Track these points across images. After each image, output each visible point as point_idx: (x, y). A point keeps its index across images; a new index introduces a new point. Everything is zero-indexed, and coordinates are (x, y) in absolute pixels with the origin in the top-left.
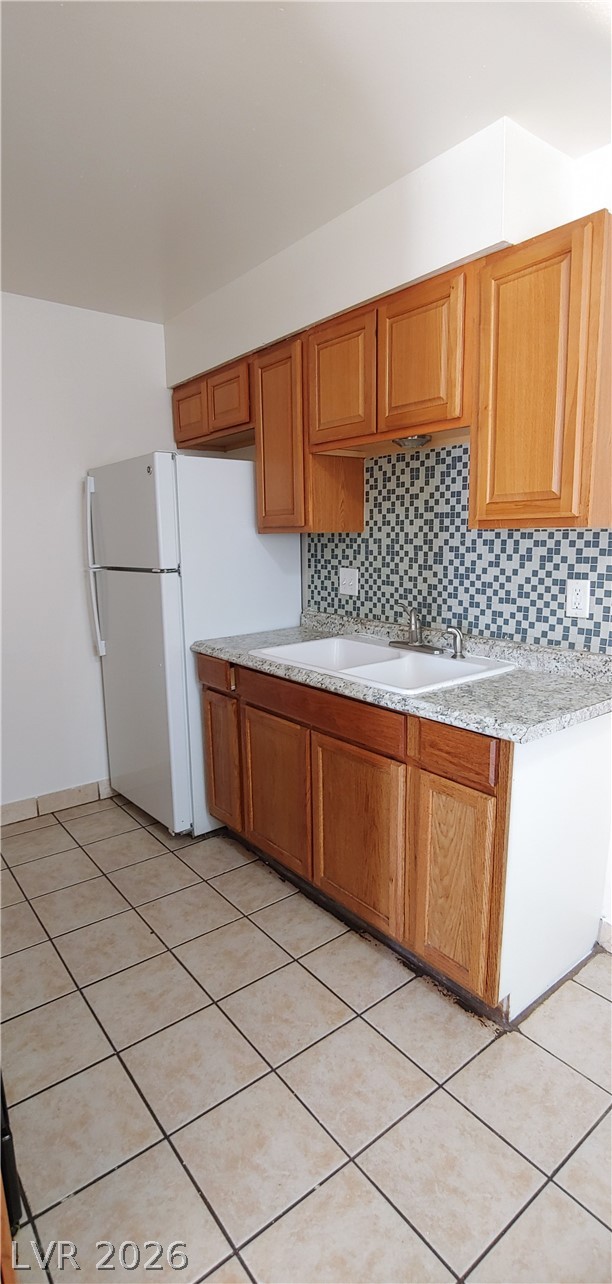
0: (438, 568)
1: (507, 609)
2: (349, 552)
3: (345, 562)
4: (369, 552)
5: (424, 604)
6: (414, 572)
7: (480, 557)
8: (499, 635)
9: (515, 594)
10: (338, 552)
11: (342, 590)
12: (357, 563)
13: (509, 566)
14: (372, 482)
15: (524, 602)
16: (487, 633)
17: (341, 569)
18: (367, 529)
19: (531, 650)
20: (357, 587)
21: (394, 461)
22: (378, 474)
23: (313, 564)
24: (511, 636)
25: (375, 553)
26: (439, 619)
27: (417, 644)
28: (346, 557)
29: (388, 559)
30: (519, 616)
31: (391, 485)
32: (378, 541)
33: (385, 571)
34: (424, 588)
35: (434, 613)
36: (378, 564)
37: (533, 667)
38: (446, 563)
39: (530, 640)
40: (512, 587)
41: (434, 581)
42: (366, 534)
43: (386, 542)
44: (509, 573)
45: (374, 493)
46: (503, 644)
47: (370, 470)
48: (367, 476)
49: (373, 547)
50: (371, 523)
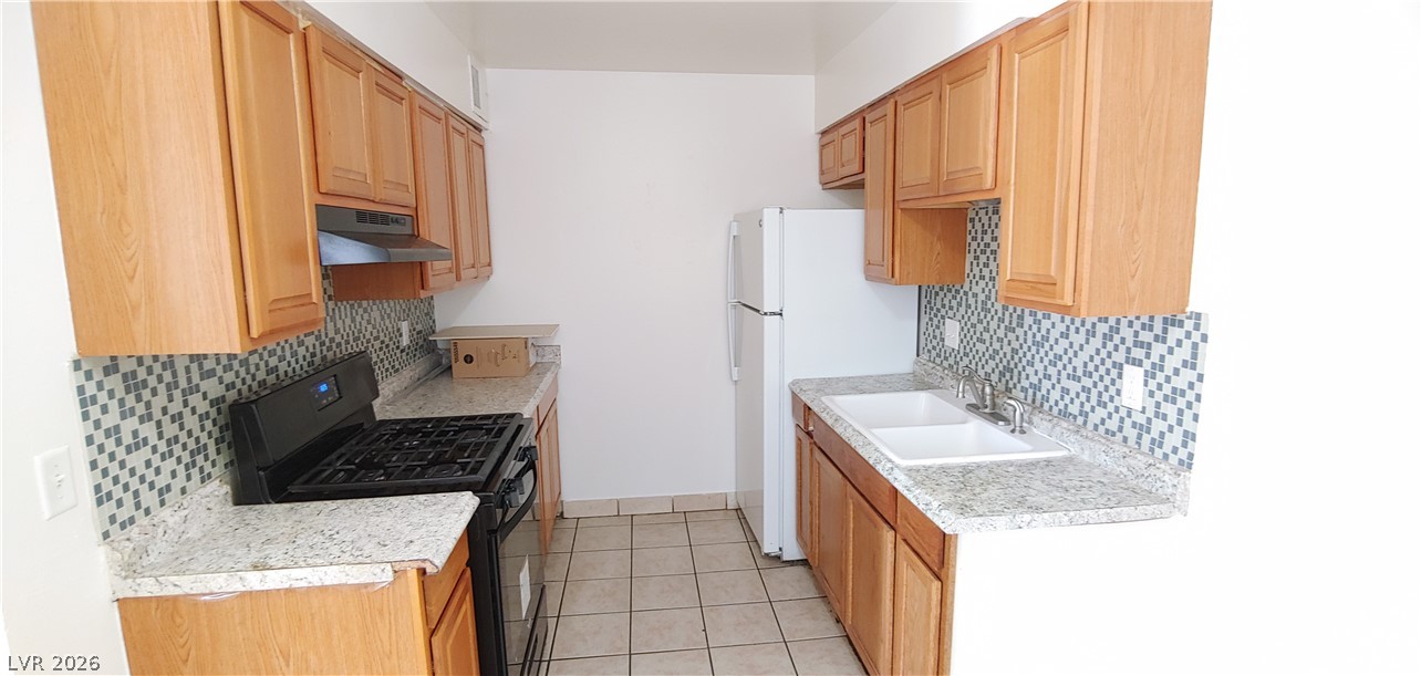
0: (1019, 331)
1: (1074, 387)
2: (954, 303)
3: (951, 313)
4: (969, 306)
5: (1008, 369)
6: (1001, 333)
7: (1053, 325)
8: (1064, 414)
9: (1080, 372)
10: (946, 301)
11: (946, 343)
12: (959, 316)
13: (1079, 339)
14: (973, 234)
15: (1087, 382)
16: (1055, 410)
17: (947, 320)
18: (967, 280)
19: (1087, 437)
20: (958, 341)
21: (990, 214)
22: (978, 226)
23: (928, 310)
24: (1075, 417)
25: (973, 308)
26: (1019, 386)
27: (987, 410)
28: (951, 308)
29: (982, 314)
30: (1083, 396)
31: (988, 238)
32: (975, 295)
33: (980, 328)
34: (1007, 349)
35: (1015, 380)
36: (974, 319)
37: (1086, 457)
38: (1026, 328)
39: (1090, 426)
40: (1078, 363)
41: (1016, 345)
42: (966, 288)
43: (982, 297)
44: (1076, 347)
45: (974, 245)
46: (1065, 425)
47: (972, 220)
48: (969, 226)
49: (972, 301)
50: (971, 275)
